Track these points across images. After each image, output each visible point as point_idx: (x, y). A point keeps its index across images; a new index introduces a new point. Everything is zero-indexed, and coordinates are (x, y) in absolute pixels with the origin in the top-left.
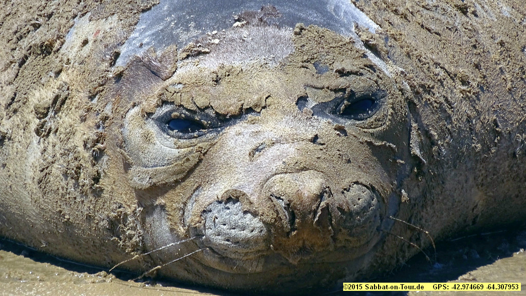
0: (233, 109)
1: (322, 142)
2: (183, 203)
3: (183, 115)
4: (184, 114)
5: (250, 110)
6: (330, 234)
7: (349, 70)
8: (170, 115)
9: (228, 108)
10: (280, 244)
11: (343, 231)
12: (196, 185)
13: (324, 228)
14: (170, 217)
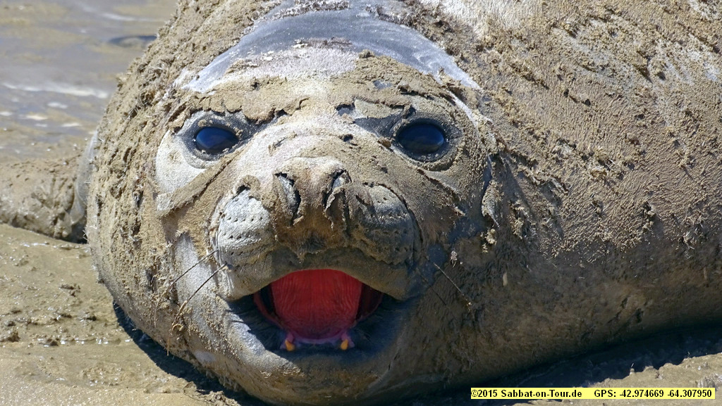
0: (264, 114)
1: (355, 143)
2: (207, 221)
3: (211, 121)
4: (212, 119)
5: (282, 113)
6: (343, 227)
7: (416, 90)
8: (197, 124)
9: (259, 112)
10: (286, 235)
11: (361, 227)
12: (219, 196)
13: (337, 219)
14: (197, 244)
